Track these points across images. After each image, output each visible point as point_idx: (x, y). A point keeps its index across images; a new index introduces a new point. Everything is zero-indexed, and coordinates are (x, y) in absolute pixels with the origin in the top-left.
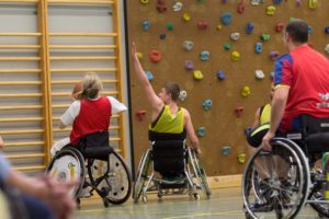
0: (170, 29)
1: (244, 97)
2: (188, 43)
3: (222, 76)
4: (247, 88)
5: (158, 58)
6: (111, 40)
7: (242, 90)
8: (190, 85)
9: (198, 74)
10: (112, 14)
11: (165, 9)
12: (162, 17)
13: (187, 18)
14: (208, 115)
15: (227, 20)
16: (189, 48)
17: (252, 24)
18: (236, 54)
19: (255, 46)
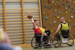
0: (51, 7)
2: (56, 10)
4: (69, 20)
5: (49, 14)
6: (38, 10)
7: (68, 21)
8: (56, 20)
9: (58, 17)
10: (38, 4)
11: (50, 3)
12: (49, 4)
13: (55, 4)
15: (64, 5)
16: (56, 11)
17: (70, 6)
18: (67, 12)
19: (71, 10)
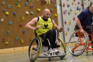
1: (22, 21)
2: (4, 2)
3: (15, 13)
4: (23, 18)
8: (4, 17)
9: (7, 13)
14: (11, 27)
16: (4, 4)
18: (19, 6)
19: (25, 3)
